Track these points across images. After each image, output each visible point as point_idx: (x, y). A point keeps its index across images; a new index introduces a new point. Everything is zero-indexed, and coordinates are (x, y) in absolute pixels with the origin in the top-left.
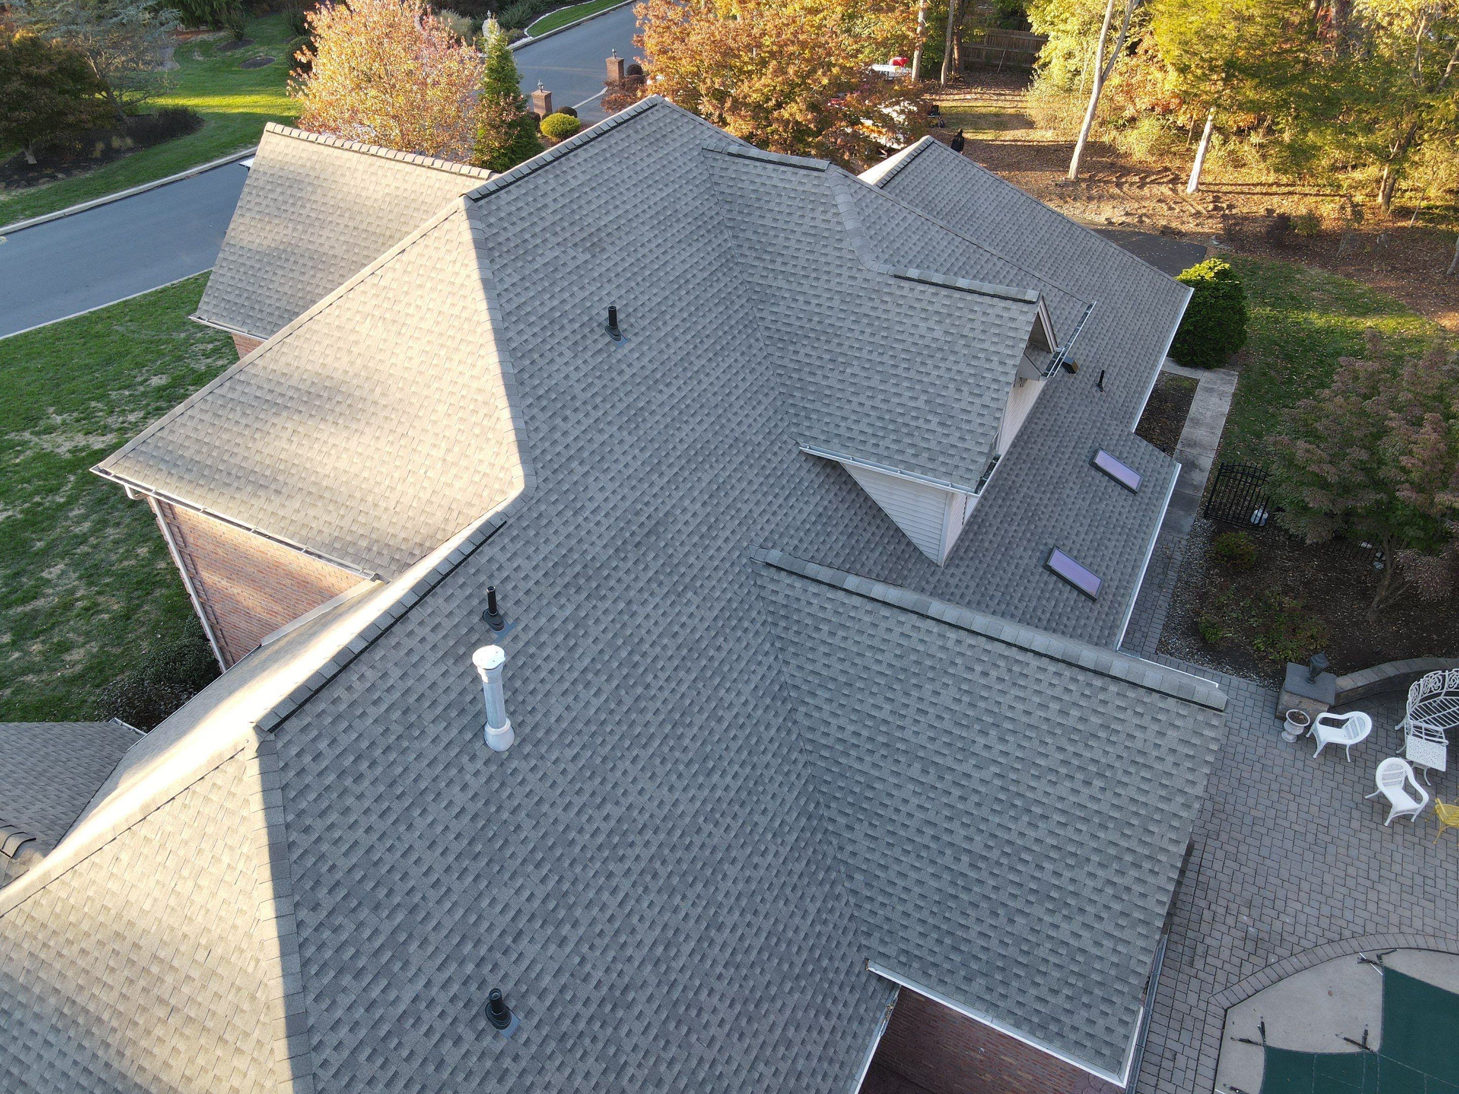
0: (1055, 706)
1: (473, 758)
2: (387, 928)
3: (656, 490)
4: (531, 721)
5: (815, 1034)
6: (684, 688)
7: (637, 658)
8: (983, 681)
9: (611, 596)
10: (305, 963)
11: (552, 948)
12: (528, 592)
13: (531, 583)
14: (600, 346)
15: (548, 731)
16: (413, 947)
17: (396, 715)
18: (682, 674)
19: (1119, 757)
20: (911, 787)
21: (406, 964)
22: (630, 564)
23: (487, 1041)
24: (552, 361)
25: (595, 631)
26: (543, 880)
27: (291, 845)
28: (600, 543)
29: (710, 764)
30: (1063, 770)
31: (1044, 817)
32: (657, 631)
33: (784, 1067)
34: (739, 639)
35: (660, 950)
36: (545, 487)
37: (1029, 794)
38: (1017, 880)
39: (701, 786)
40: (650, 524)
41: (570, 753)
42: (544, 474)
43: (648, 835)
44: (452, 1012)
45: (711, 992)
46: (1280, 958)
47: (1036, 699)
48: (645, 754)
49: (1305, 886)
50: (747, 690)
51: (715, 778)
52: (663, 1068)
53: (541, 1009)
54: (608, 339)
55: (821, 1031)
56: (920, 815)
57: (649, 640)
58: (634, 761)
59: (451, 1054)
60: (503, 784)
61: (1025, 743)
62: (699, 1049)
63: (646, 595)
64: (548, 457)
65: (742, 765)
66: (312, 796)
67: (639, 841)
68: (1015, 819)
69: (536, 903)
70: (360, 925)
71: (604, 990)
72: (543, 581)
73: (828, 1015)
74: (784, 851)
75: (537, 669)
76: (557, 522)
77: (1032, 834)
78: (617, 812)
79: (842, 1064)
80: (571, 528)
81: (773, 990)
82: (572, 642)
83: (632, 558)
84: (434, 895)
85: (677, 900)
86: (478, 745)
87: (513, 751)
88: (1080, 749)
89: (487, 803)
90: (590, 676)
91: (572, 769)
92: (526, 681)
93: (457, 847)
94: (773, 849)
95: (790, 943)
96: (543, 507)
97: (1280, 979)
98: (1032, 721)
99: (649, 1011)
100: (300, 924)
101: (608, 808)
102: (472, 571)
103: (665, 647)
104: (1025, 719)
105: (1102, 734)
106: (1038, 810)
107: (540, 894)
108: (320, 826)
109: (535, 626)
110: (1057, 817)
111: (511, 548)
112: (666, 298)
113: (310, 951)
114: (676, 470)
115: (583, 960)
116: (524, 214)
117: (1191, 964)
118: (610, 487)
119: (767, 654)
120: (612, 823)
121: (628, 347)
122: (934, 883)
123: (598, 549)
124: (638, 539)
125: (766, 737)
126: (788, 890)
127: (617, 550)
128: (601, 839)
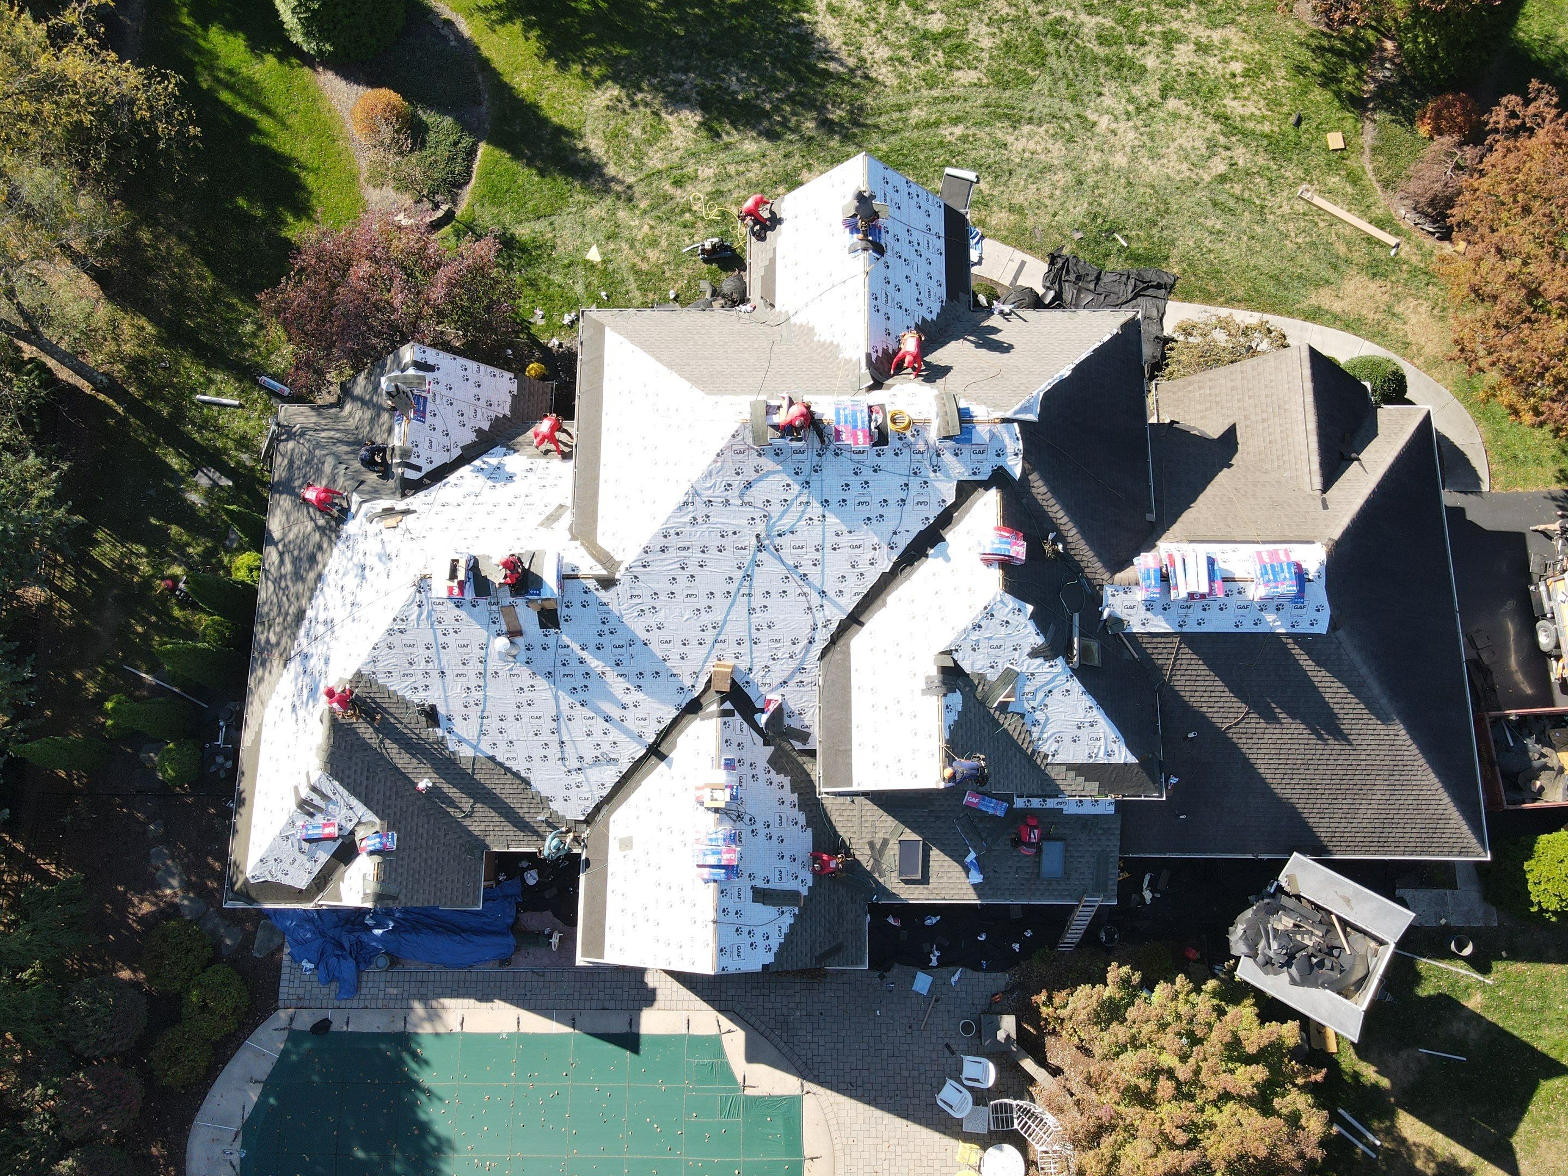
46: (780, 1036)
49: (840, 1046)
97: (767, 1038)
117: (752, 988)
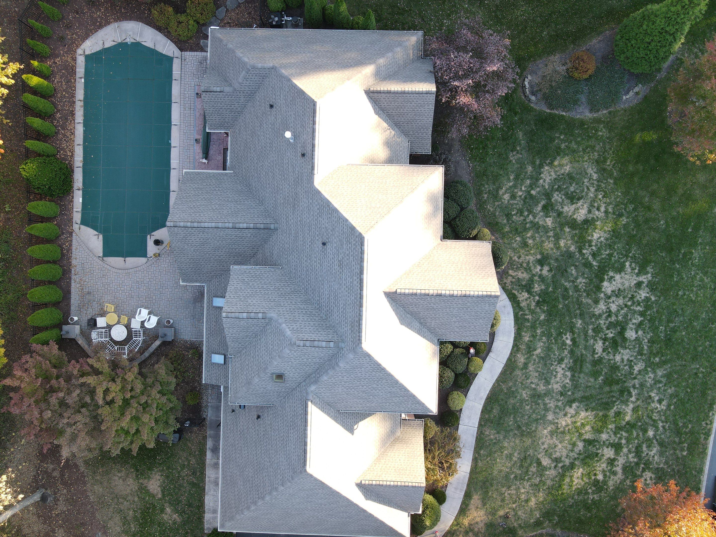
0: (201, 215)
2: (288, 100)
6: (275, 182)
11: (271, 121)
16: (285, 102)
21: (284, 99)
23: (271, 102)
29: (266, 175)
30: (199, 206)
31: (202, 199)
35: (259, 138)
37: (206, 201)
38: (206, 190)
39: (266, 169)
42: (314, 191)
43: (268, 152)
44: (276, 101)
45: (251, 141)
47: (205, 215)
48: (275, 163)
51: (265, 173)
52: (252, 124)
53: (268, 113)
56: (228, 193)
58: (276, 160)
59: (273, 97)
61: (207, 208)
62: (249, 131)
64: (315, 196)
65: (262, 181)
66: (305, 103)
67: (269, 149)
68: (208, 198)
71: (263, 124)
76: (307, 185)
77: (204, 196)
80: (304, 187)
81: (244, 151)
84: (286, 110)
85: (261, 148)
88: (196, 210)
94: (252, 173)
96: (310, 185)
98: (206, 212)
99: (257, 129)
108: (302, 101)
109: (298, 162)
110: (200, 200)
111: (309, 171)
115: (267, 125)
118: (304, 205)
122: (223, 185)
125: (261, 191)
126: (248, 169)
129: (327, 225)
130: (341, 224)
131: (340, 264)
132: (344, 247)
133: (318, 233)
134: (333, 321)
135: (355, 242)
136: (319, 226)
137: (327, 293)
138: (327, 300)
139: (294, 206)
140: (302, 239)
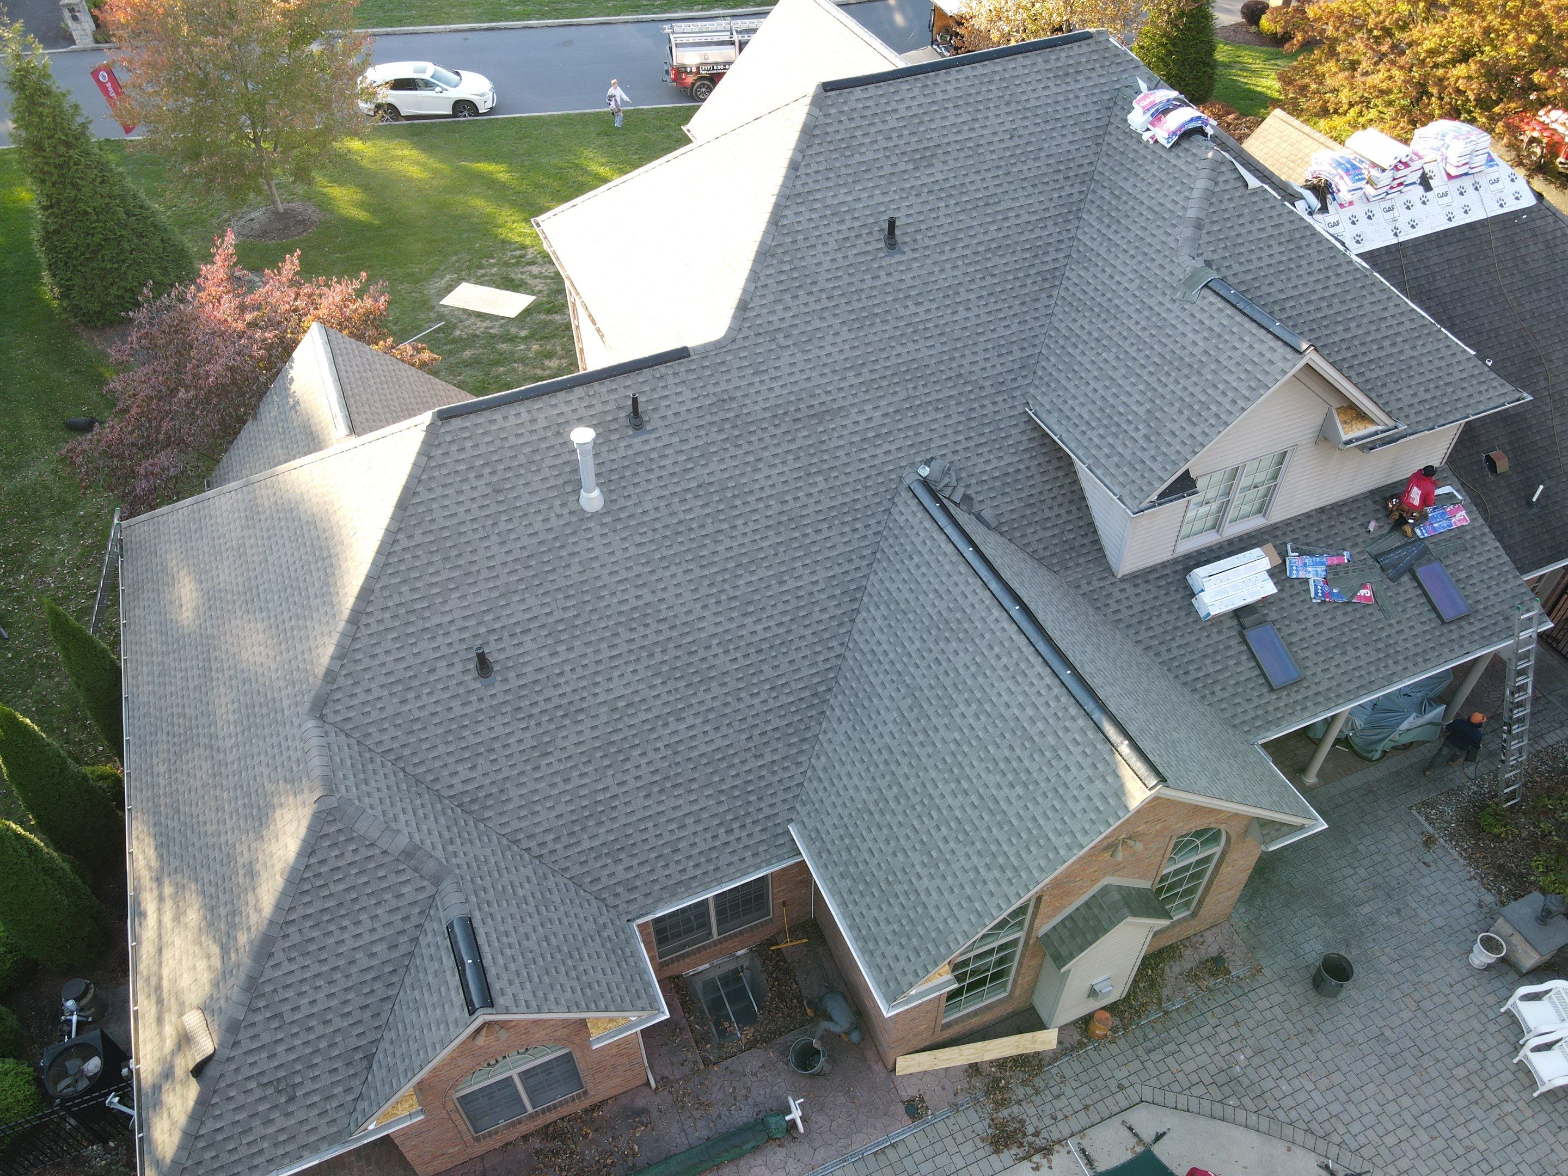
0: (1030, 711)
1: (563, 505)
2: (446, 574)
3: (844, 384)
4: (622, 503)
5: (709, 835)
6: (765, 544)
7: (738, 502)
8: (993, 662)
9: (746, 448)
10: (387, 565)
11: (545, 653)
12: (676, 414)
13: (683, 409)
14: (869, 248)
15: (631, 516)
16: (455, 595)
17: (527, 450)
18: (770, 533)
19: (1048, 779)
20: (895, 714)
21: (445, 602)
22: (779, 431)
23: (468, 677)
24: (814, 246)
25: (713, 467)
26: (565, 609)
27: (415, 494)
28: (762, 405)
29: (751, 609)
30: (1002, 765)
31: (966, 793)
32: (769, 492)
33: (667, 837)
34: (843, 534)
35: (621, 704)
36: (740, 343)
37: (967, 770)
38: (918, 827)
39: (731, 619)
40: (818, 409)
41: (638, 539)
42: (745, 332)
43: (664, 626)
44: (457, 647)
45: (644, 754)
46: (1242, 1106)
47: (1021, 699)
48: (698, 572)
49: (1337, 1078)
50: (822, 574)
51: (748, 620)
52: (575, 774)
53: (514, 683)
54: (882, 245)
55: (715, 837)
56: (887, 739)
57: (758, 495)
58: (687, 572)
59: (442, 672)
60: (574, 533)
61: (990, 729)
62: (608, 781)
63: (777, 461)
64: (759, 322)
65: (780, 624)
66: (444, 472)
67: (654, 626)
68: (946, 781)
69: (551, 620)
70: (430, 563)
71: (564, 701)
72: (694, 411)
73: (729, 831)
74: (772, 704)
75: (650, 471)
76: (735, 373)
77: (950, 800)
78: (648, 598)
79: (717, 869)
80: (744, 383)
81: (695, 786)
82: (690, 465)
83: (784, 428)
84: (485, 573)
85: (658, 681)
86: (572, 498)
87: (594, 515)
88: (1024, 755)
89: (555, 538)
90: (689, 496)
91: (633, 551)
92: (635, 474)
93: (518, 554)
94: (764, 696)
95: (731, 766)
96: (729, 358)
97: (1223, 1119)
98: (1007, 714)
99: (588, 735)
100: (396, 541)
101: (645, 591)
102: (641, 380)
103: (768, 507)
104: (1002, 709)
105: (1048, 754)
106: (965, 784)
107: (558, 615)
108: (439, 491)
109: (666, 440)
110: (974, 798)
111: (683, 376)
112: (971, 227)
113: (393, 560)
114: (876, 376)
115: (562, 673)
116: (867, 113)
117: (1148, 1052)
118: (801, 366)
119: (862, 557)
120: (641, 603)
121: (898, 258)
122: (864, 795)
123: (757, 408)
124: (799, 416)
125: (816, 616)
126: (756, 732)
127: (775, 416)
128: (624, 608)
129: (833, 245)
130: (812, 186)
131: (922, 159)
132: (871, 156)
133: (868, 277)
134: (1084, 151)
135: (844, 118)
136: (847, 279)
137: (1020, 193)
138: (1040, 188)
139: (820, 417)
140: (911, 346)
